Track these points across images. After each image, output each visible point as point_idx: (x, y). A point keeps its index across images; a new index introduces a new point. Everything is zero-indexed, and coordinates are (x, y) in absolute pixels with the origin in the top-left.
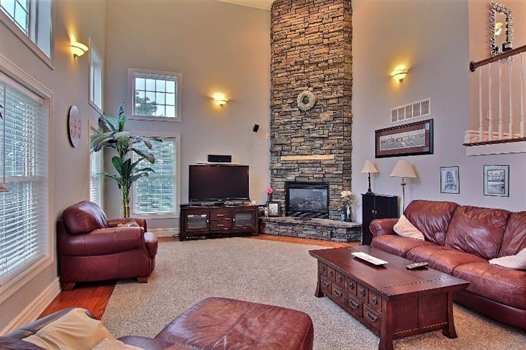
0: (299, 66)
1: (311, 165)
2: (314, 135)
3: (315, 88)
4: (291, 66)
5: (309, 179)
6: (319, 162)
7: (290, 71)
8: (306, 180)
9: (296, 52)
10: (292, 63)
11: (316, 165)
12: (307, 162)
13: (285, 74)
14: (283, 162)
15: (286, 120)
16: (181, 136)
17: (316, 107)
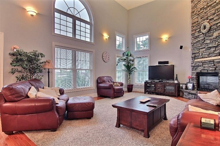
0: (203, 10)
1: (208, 63)
2: (210, 46)
3: (210, 20)
4: (199, 12)
5: (208, 71)
6: (213, 61)
7: (198, 14)
8: (206, 71)
9: (201, 3)
10: (199, 10)
11: (211, 63)
12: (207, 61)
13: (196, 17)
14: (196, 62)
15: (197, 40)
16: (150, 55)
17: (211, 30)
